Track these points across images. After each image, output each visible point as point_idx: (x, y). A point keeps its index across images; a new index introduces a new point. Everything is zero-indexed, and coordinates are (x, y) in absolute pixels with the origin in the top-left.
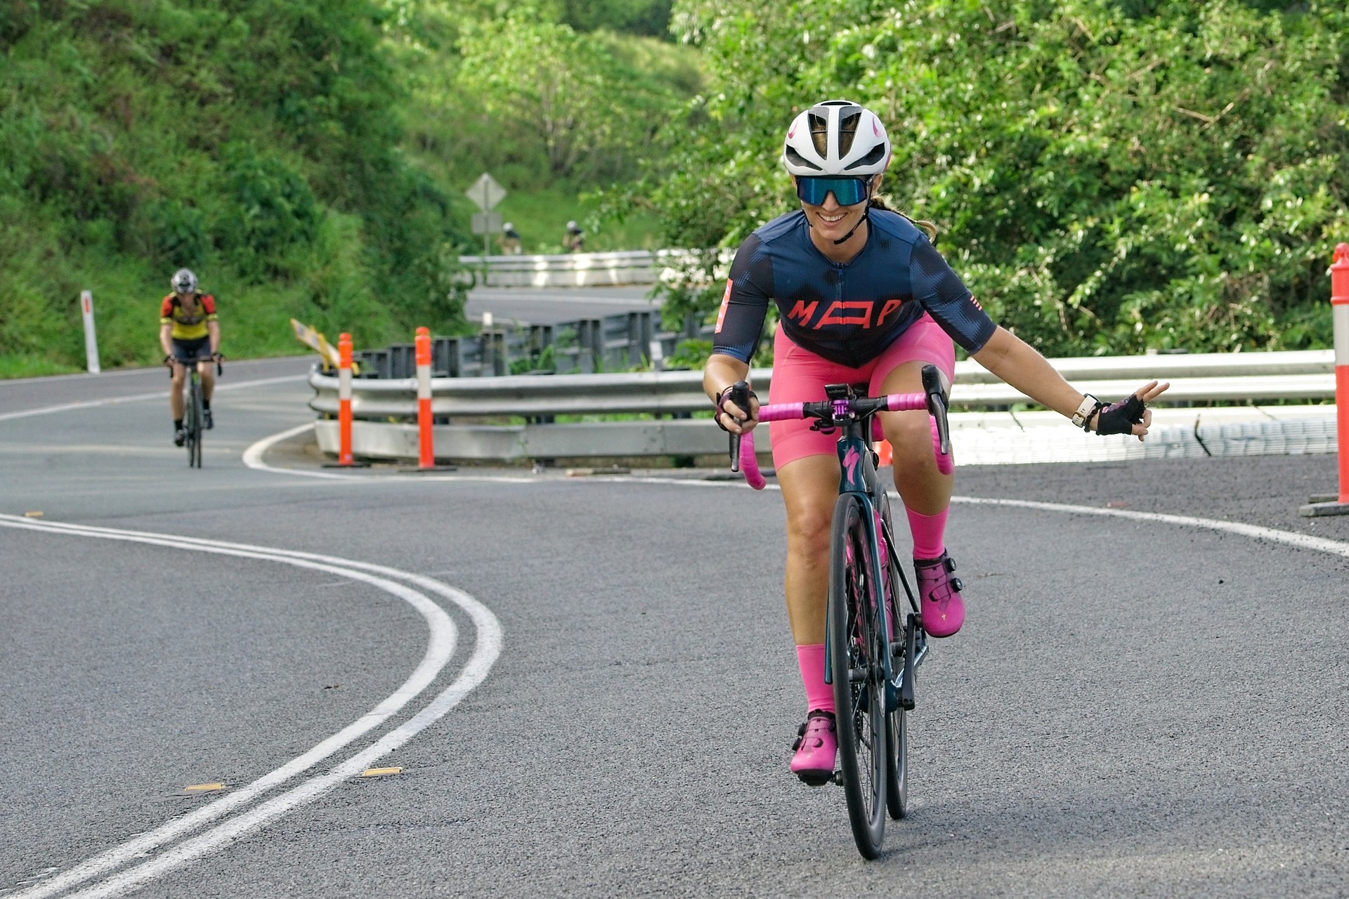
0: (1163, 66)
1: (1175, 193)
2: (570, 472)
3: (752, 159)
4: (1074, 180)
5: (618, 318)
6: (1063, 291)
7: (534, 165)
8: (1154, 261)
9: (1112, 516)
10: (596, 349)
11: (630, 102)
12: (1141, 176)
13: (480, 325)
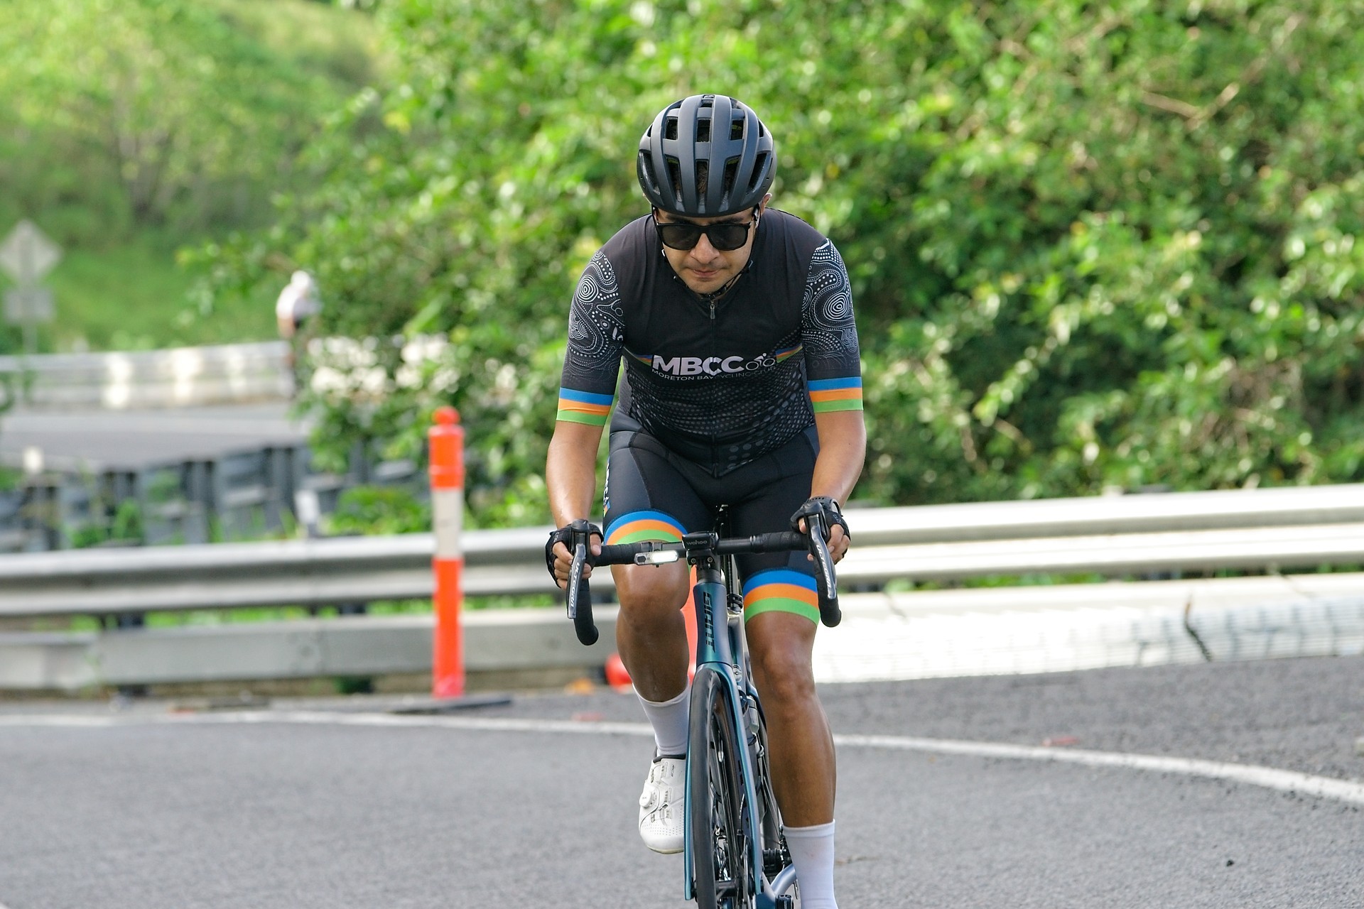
0: (1122, 29)
1: (1145, 233)
2: (171, 704)
3: (457, 193)
4: (982, 215)
5: (245, 455)
6: (967, 397)
7: (105, 211)
8: (1112, 345)
9: (1051, 761)
10: (211, 504)
11: (257, 103)
12: (1089, 205)
13: (19, 471)
